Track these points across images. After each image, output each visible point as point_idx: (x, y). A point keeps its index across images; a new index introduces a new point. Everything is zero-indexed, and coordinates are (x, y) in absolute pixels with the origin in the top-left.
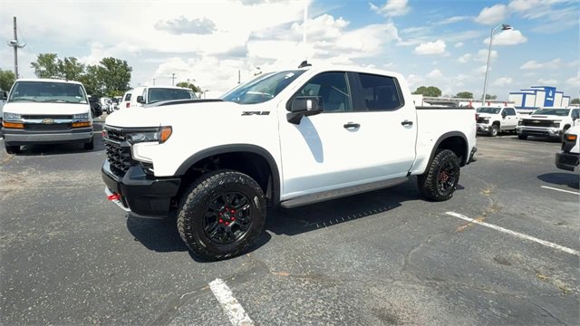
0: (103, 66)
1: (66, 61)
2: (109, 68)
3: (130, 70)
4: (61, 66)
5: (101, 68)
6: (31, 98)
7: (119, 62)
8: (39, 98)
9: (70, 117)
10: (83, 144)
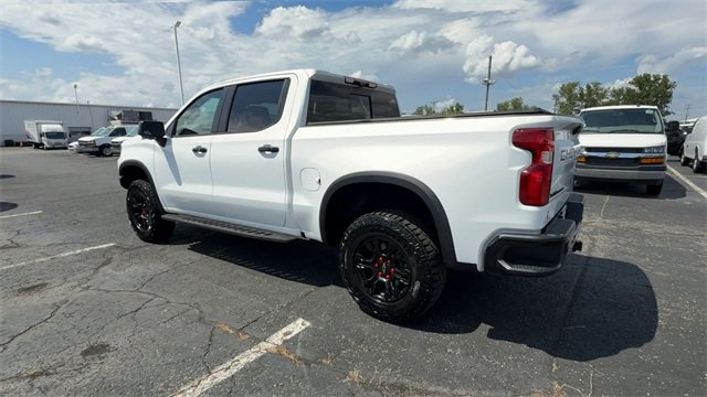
0: (633, 87)
1: (588, 87)
2: (640, 89)
3: (673, 86)
4: (582, 95)
5: (629, 90)
6: (594, 129)
7: (657, 78)
8: (602, 129)
9: (640, 150)
10: (645, 186)
